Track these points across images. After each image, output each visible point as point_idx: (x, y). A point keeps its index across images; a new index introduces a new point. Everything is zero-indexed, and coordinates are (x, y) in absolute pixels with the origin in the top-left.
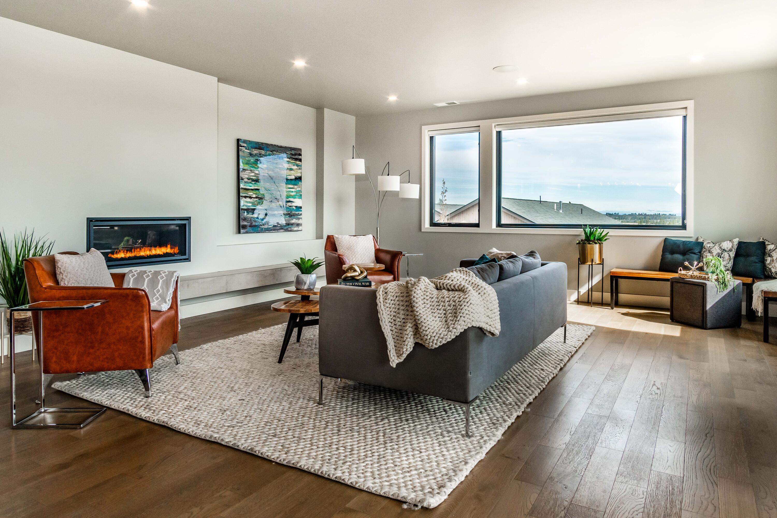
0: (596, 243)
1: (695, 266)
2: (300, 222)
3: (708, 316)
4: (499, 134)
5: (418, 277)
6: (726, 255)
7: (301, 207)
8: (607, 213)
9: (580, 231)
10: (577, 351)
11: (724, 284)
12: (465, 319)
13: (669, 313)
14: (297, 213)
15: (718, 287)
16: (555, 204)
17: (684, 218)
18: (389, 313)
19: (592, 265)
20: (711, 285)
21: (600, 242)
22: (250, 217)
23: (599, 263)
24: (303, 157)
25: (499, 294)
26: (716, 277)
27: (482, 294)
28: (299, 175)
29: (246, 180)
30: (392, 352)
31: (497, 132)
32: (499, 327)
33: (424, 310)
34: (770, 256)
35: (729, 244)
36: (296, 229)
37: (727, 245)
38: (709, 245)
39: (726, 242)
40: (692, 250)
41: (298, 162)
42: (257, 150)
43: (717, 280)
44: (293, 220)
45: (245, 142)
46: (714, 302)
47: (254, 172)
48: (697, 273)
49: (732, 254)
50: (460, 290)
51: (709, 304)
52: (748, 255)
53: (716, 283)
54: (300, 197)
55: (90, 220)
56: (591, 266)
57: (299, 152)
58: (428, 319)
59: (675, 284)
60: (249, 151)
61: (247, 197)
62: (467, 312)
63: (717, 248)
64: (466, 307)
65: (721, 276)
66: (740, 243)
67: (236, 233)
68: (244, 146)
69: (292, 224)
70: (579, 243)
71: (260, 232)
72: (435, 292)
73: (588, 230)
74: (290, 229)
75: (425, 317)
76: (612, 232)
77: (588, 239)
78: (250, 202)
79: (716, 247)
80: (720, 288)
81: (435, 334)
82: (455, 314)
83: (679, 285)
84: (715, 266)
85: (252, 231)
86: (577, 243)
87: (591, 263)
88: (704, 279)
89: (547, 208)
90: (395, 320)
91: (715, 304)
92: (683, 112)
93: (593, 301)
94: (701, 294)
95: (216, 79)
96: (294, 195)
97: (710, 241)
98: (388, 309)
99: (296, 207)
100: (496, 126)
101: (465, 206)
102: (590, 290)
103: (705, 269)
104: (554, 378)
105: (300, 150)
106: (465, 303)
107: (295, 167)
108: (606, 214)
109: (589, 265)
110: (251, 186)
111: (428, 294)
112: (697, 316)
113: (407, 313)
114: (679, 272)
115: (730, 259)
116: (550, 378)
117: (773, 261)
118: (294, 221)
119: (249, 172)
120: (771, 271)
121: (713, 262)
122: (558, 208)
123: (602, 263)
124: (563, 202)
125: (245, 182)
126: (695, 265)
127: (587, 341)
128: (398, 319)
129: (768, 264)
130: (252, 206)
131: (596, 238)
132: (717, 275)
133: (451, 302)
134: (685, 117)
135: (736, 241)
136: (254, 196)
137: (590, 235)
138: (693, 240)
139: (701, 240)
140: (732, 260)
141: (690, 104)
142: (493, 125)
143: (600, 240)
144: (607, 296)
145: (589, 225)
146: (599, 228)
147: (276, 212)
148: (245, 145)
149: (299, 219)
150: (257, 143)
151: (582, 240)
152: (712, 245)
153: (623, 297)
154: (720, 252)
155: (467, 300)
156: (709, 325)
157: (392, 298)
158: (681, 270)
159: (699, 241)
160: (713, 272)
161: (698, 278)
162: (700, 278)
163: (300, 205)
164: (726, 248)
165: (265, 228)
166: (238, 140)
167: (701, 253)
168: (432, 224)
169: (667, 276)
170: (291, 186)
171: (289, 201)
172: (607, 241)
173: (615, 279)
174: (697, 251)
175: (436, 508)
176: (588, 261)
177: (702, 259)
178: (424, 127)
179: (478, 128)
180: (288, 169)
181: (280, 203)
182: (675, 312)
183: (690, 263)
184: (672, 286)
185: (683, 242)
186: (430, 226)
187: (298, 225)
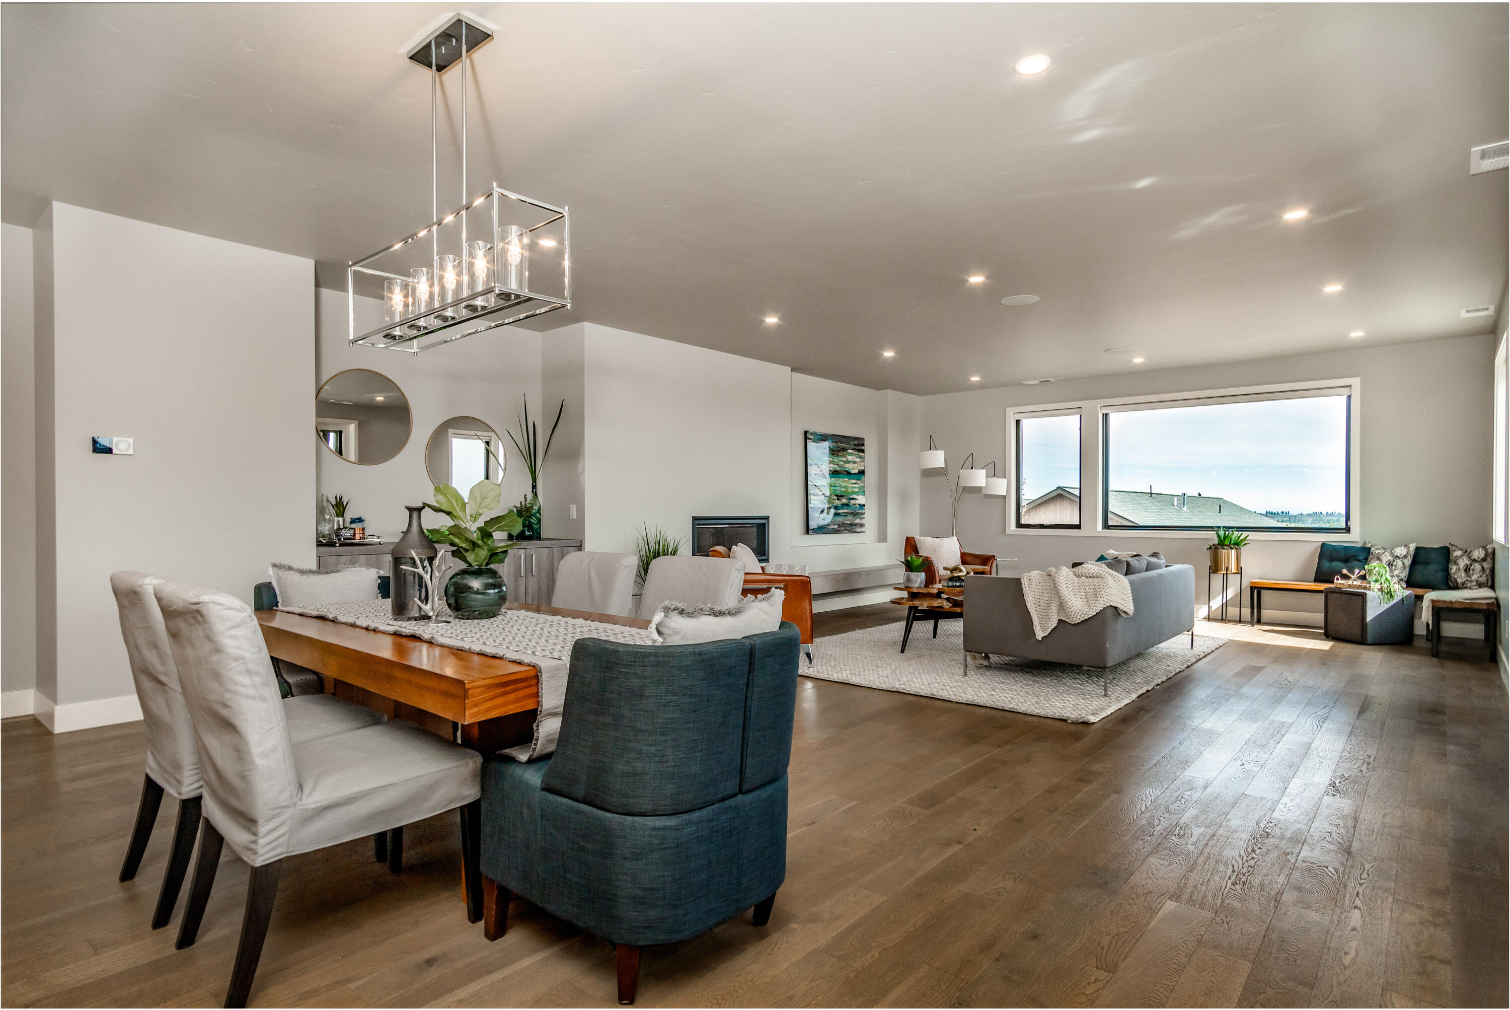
0: (1231, 548)
1: (1355, 574)
2: (863, 522)
3: (1369, 629)
4: (1106, 417)
5: (1058, 567)
6: (1399, 563)
7: (864, 505)
8: (1267, 512)
9: (1212, 535)
10: (1205, 656)
11: (1390, 594)
12: (1104, 599)
13: (1323, 631)
14: (860, 512)
15: (1382, 597)
16: (1176, 498)
17: (1348, 518)
18: (1033, 596)
19: (1227, 574)
20: (1373, 595)
21: (1236, 547)
23: (1236, 571)
24: (865, 448)
25: (1131, 583)
26: (1379, 587)
27: (1117, 581)
28: (862, 468)
30: (1037, 627)
31: (1103, 414)
32: (1132, 607)
33: (1067, 592)
34: (1456, 563)
35: (1403, 551)
36: (859, 530)
37: (1400, 551)
38: (1377, 552)
39: (1399, 548)
40: (1356, 556)
41: (861, 454)
43: (1381, 590)
44: (856, 519)
45: (812, 434)
46: (1377, 614)
48: (1358, 583)
49: (1408, 562)
50: (1097, 577)
51: (1370, 615)
52: (1427, 563)
53: (1380, 593)
54: (863, 493)
55: (695, 519)
57: (862, 442)
58: (1072, 599)
59: (1330, 595)
62: (1106, 594)
63: (1387, 555)
64: (1105, 590)
65: (1386, 586)
66: (1418, 549)
67: (804, 534)
69: (856, 525)
70: (1210, 548)
71: (826, 533)
72: (1076, 579)
73: (1222, 533)
74: (853, 530)
75: (1069, 597)
76: (1252, 535)
77: (1222, 544)
78: (817, 500)
79: (1386, 553)
80: (1384, 599)
81: (1078, 611)
82: (1095, 596)
83: (1335, 595)
84: (1379, 574)
85: (819, 534)
86: (1208, 549)
87: (1225, 572)
88: (1365, 588)
89: (1161, 505)
90: (1039, 602)
91: (1377, 616)
92: (1346, 391)
93: (1228, 618)
94: (1360, 605)
95: (789, 369)
96: (857, 492)
97: (1380, 547)
98: (1032, 593)
99: (859, 505)
100: (1103, 408)
101: (1034, 501)
102: (1225, 605)
103: (1367, 577)
104: (1180, 672)
105: (863, 439)
106: (1104, 587)
107: (858, 460)
108: (1265, 513)
109: (1224, 574)
111: (1070, 580)
112: (1356, 631)
113: (1051, 596)
114: (1335, 581)
115: (1404, 568)
116: (1177, 671)
117: (1459, 569)
118: (857, 521)
120: (1456, 581)
121: (1377, 569)
122: (1180, 504)
123: (1240, 571)
124: (1189, 494)
127: (1218, 650)
128: (1043, 601)
129: (1453, 573)
131: (1232, 542)
132: (1381, 583)
133: (1091, 586)
134: (1349, 397)
135: (1413, 546)
137: (1224, 539)
138: (1359, 545)
139: (1368, 546)
140: (1407, 570)
141: (1356, 382)
142: (1099, 406)
143: (1237, 544)
144: (1246, 612)
145: (1223, 527)
146: (1236, 531)
147: (841, 511)
148: (812, 437)
149: (862, 518)
150: (824, 434)
151: (1214, 545)
152: (1382, 551)
153: (1266, 614)
154: (1392, 559)
155: (1105, 585)
156: (1369, 640)
157: (1036, 584)
158: (1337, 579)
159: (1366, 546)
160: (1376, 581)
161: (1357, 588)
162: (1359, 587)
163: (864, 503)
164: (1399, 555)
165: (831, 529)
166: (806, 432)
167: (1366, 560)
168: (1019, 525)
169: (1322, 586)
170: (854, 481)
171: (853, 499)
172: (1246, 545)
173: (1257, 591)
174: (1361, 558)
175: (1094, 723)
176: (1221, 570)
177: (1366, 567)
178: (1007, 409)
179: (1079, 410)
180: (851, 462)
181: (844, 501)
182: (1329, 628)
183: (1349, 571)
184: (1326, 597)
185: (1345, 547)
186: (1016, 527)
187: (862, 525)
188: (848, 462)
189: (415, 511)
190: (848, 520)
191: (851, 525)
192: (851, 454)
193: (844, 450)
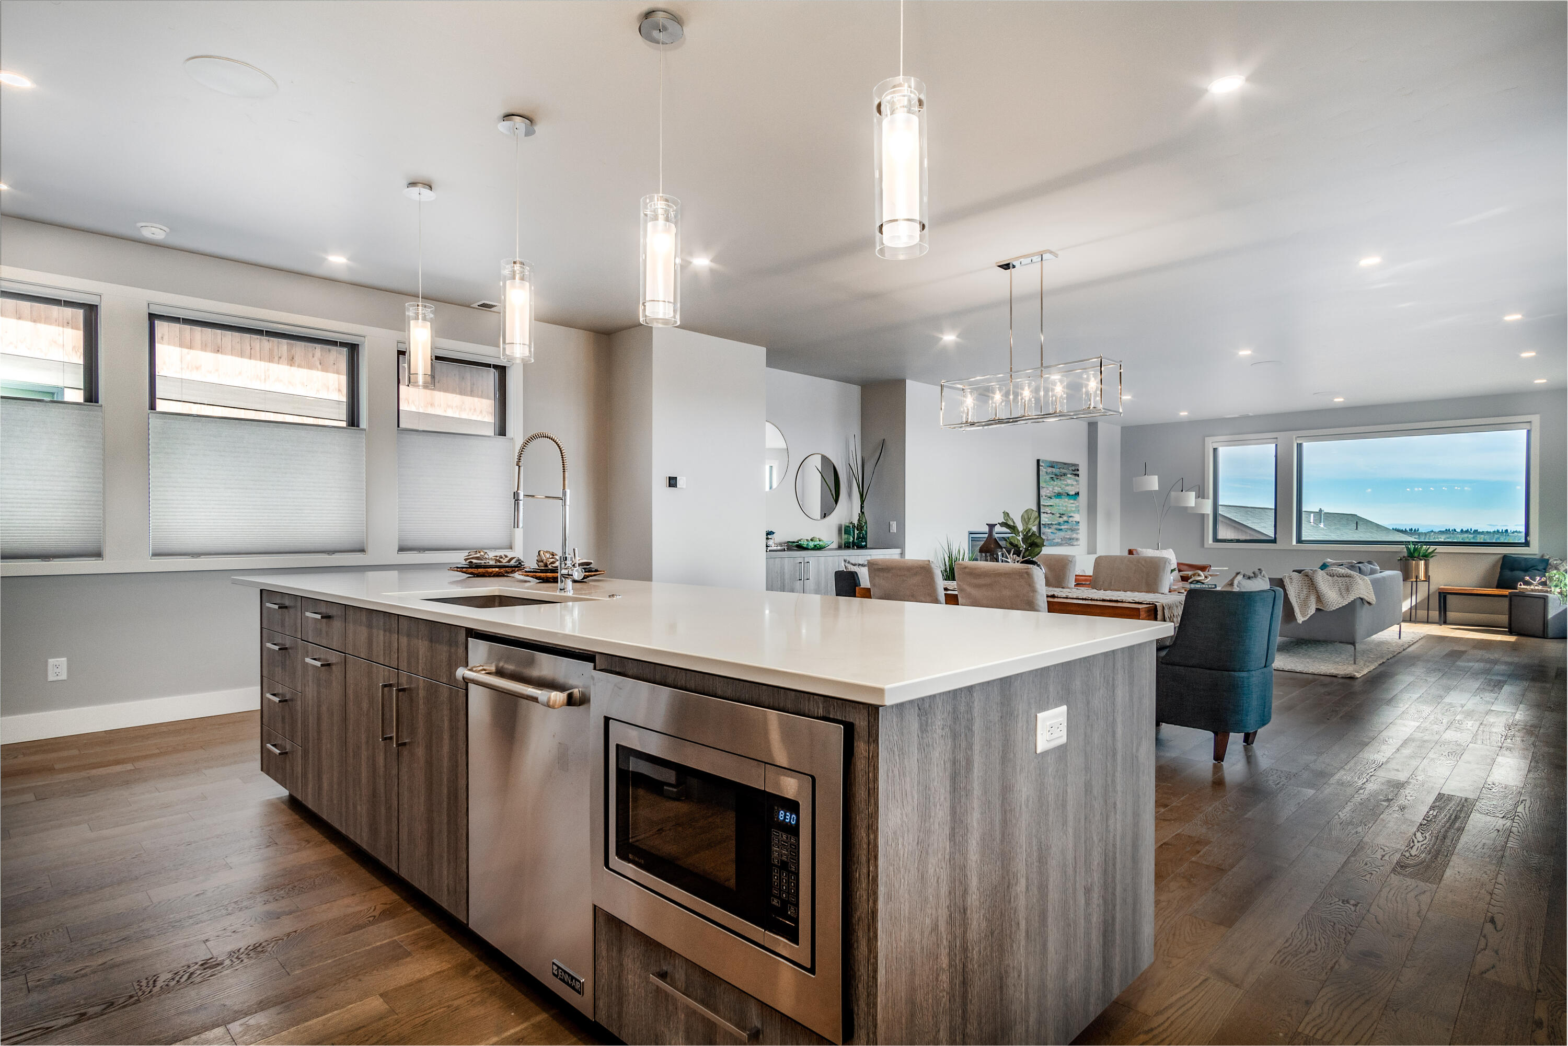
0: (1421, 560)
2: (1078, 536)
3: (1549, 626)
4: (1300, 446)
7: (1079, 522)
9: (1401, 548)
12: (1352, 594)
13: (1508, 628)
14: (1076, 528)
15: (1561, 599)
16: (1312, 515)
17: (1527, 535)
18: (1295, 591)
19: (1416, 581)
20: (1554, 598)
23: (1424, 579)
24: (1080, 472)
25: (1371, 581)
26: (1559, 591)
27: (1362, 579)
28: (1077, 490)
29: (1044, 497)
30: (1299, 614)
31: (1297, 444)
32: (1374, 599)
33: (1324, 589)
36: (1075, 543)
38: (1555, 562)
40: (1536, 565)
41: (1077, 478)
42: (1050, 468)
43: (1561, 593)
44: (1073, 534)
46: (1557, 613)
47: (1049, 490)
48: (1539, 588)
50: (1347, 577)
51: (1551, 614)
53: (1559, 595)
54: (1078, 512)
55: (970, 533)
56: (1414, 584)
57: (1078, 468)
58: (1327, 593)
59: (1514, 598)
60: (1046, 470)
61: (1045, 513)
64: (1355, 586)
69: (1073, 539)
70: (1401, 559)
72: (1329, 578)
73: (1411, 547)
74: (1071, 543)
76: (1440, 549)
77: (1412, 556)
78: (1047, 518)
81: (1333, 602)
82: (1348, 590)
83: (1518, 598)
84: (1559, 580)
86: (1398, 560)
88: (1547, 592)
90: (1299, 595)
92: (1528, 426)
93: (1417, 618)
94: (1543, 606)
96: (1074, 511)
97: (1557, 559)
98: (1293, 588)
99: (1076, 522)
100: (1299, 438)
102: (1414, 607)
103: (1548, 583)
104: (1400, 653)
105: (1078, 465)
106: (1354, 584)
107: (1074, 483)
110: (1047, 503)
112: (1538, 627)
113: (1309, 590)
114: (1519, 586)
118: (1074, 536)
119: (1046, 490)
121: (1557, 576)
122: (1316, 520)
123: (1428, 578)
125: (1044, 499)
126: (1538, 580)
128: (1303, 595)
131: (1421, 555)
132: (1561, 588)
133: (1343, 583)
134: (1529, 432)
136: (1050, 512)
137: (1414, 552)
138: (1538, 557)
139: (1547, 557)
141: (1536, 419)
142: (1294, 437)
143: (1426, 557)
144: (1435, 614)
145: (1413, 542)
146: (1425, 545)
147: (1062, 527)
148: (1043, 465)
149: (1077, 533)
150: (1051, 462)
151: (1404, 557)
153: (1451, 615)
155: (1355, 582)
156: (1550, 634)
157: (1296, 582)
158: (1521, 585)
159: (1545, 558)
160: (1556, 586)
161: (1539, 592)
162: (1541, 591)
163: (1078, 520)
166: (1038, 461)
167: (1545, 570)
168: (1216, 540)
169: (1506, 592)
170: (1072, 502)
171: (1071, 517)
172: (1434, 558)
173: (1443, 596)
174: (1540, 567)
175: (1357, 678)
176: (1412, 578)
177: (1547, 574)
178: (1206, 438)
179: (1275, 440)
180: (1070, 485)
181: (1065, 518)
182: (1513, 625)
183: (1531, 578)
184: (1511, 601)
185: (1526, 559)
186: (1213, 542)
187: (1077, 539)
188: (1067, 485)
189: (992, 526)
190: (1068, 534)
191: (1070, 539)
192: (1070, 478)
193: (1065, 474)
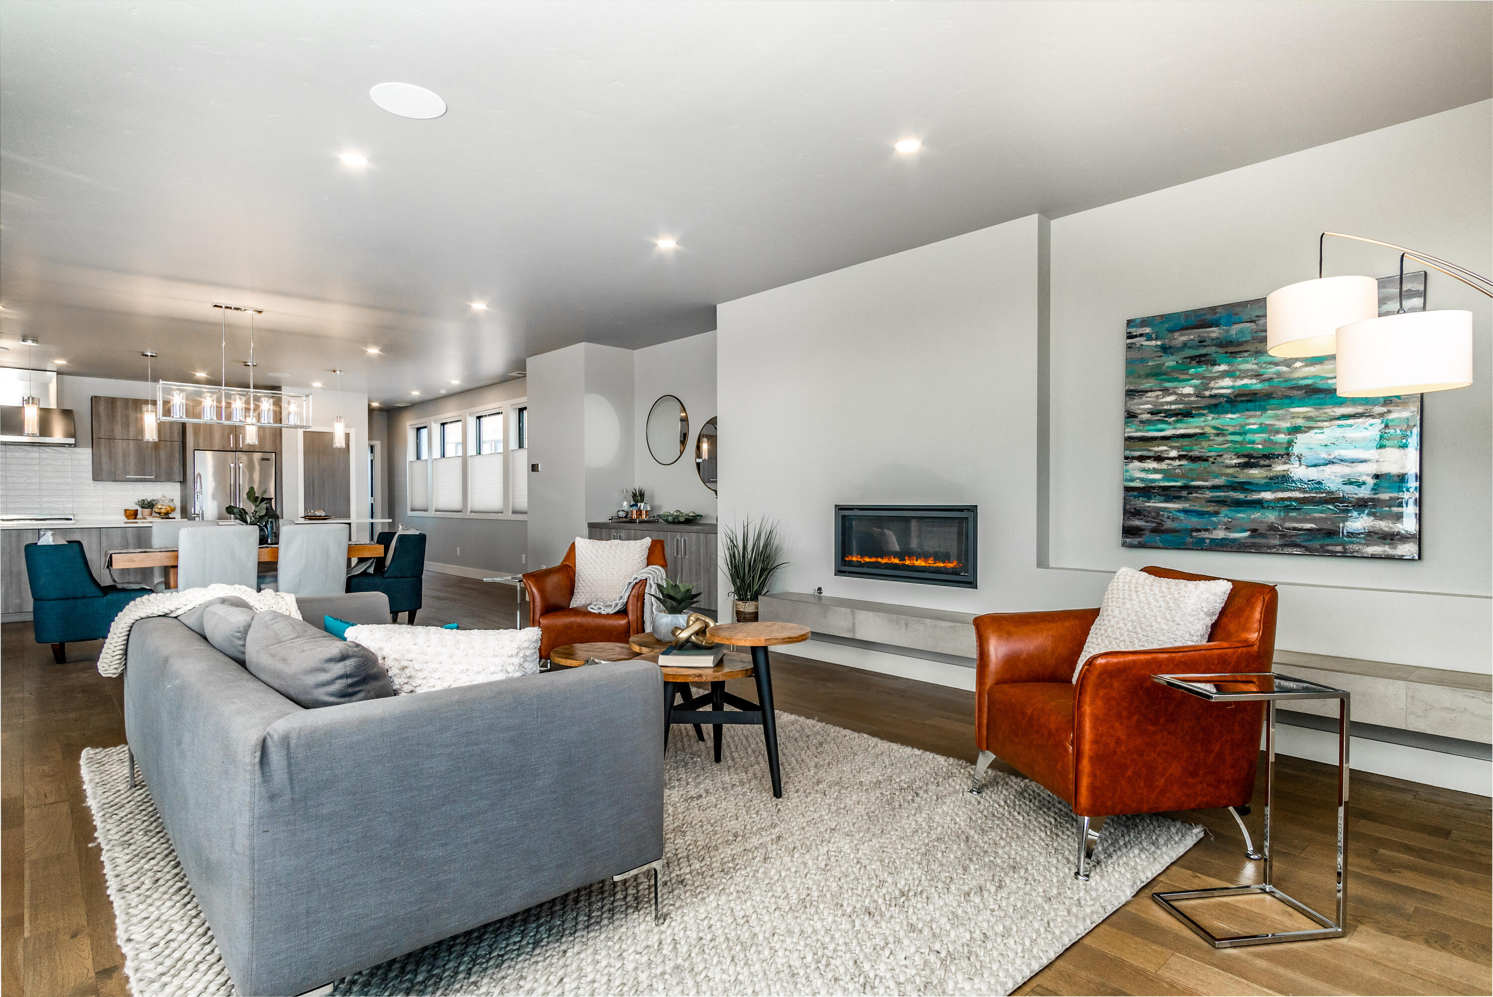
2: (1401, 526)
22: (1155, 508)
29: (1146, 416)
42: (1189, 331)
45: (1148, 322)
47: (1174, 393)
55: (839, 508)
60: (1159, 343)
61: (1149, 458)
68: (1141, 335)
71: (1193, 549)
85: (1161, 545)
96: (1370, 439)
99: (1379, 476)
110: (1162, 430)
119: (1157, 397)
125: (1142, 422)
130: (1163, 479)
136: (1174, 453)
149: (1396, 517)
150: (1192, 313)
165: (1212, 540)
166: (1130, 324)
